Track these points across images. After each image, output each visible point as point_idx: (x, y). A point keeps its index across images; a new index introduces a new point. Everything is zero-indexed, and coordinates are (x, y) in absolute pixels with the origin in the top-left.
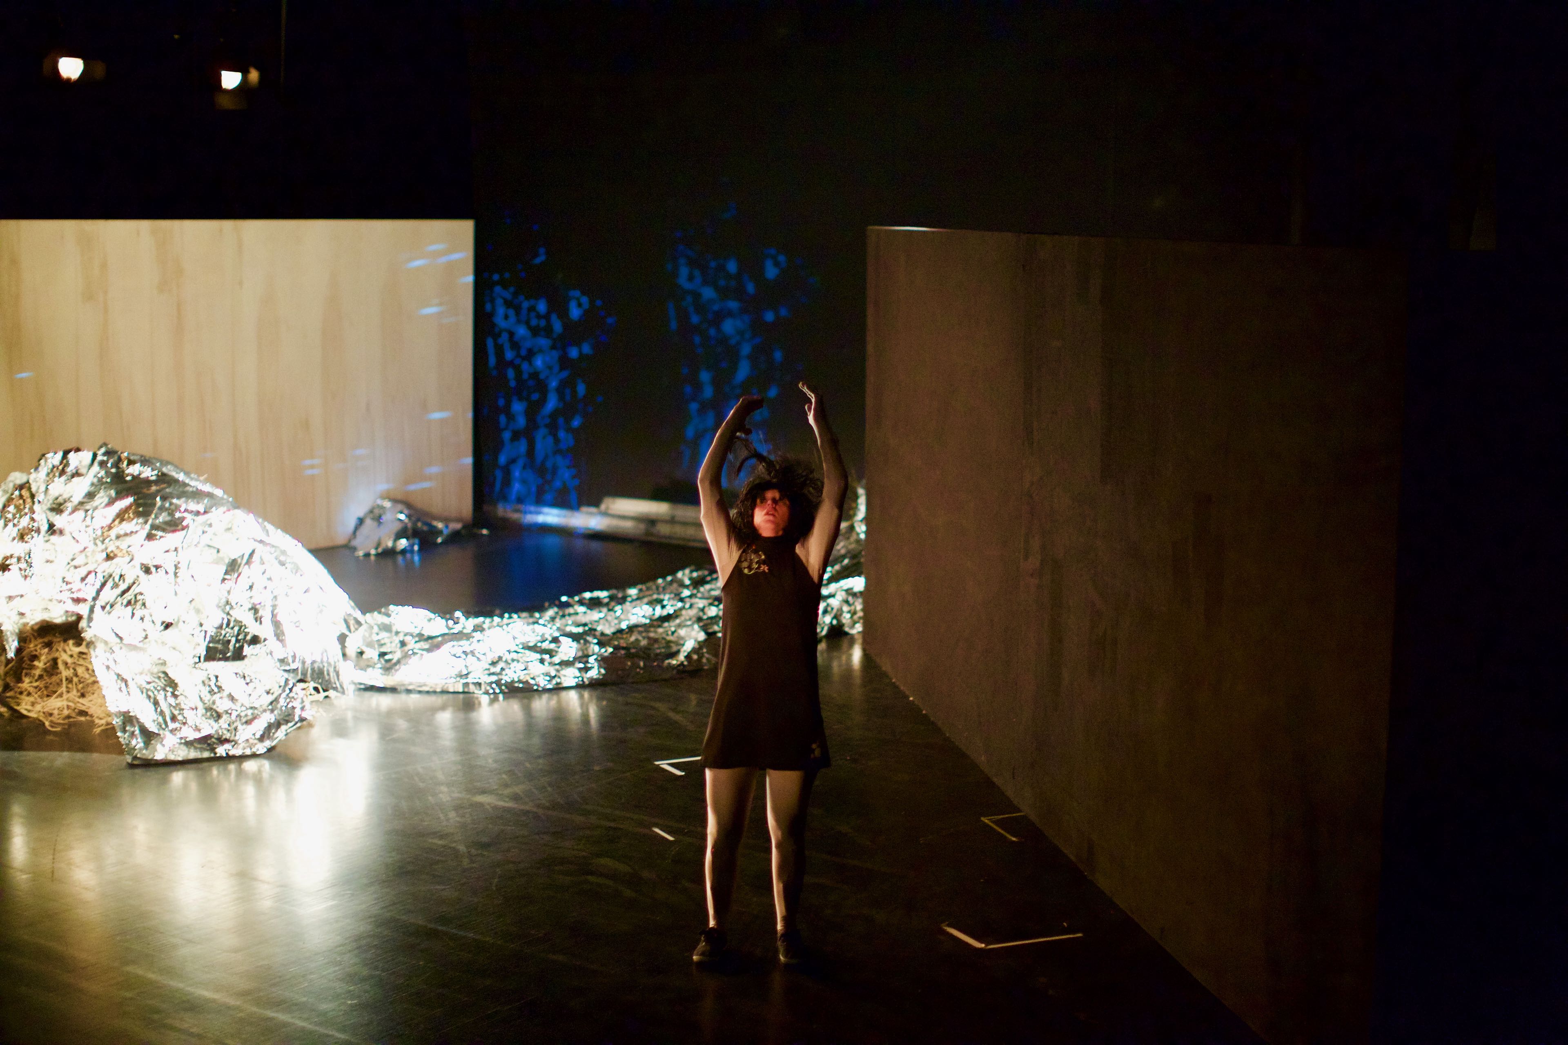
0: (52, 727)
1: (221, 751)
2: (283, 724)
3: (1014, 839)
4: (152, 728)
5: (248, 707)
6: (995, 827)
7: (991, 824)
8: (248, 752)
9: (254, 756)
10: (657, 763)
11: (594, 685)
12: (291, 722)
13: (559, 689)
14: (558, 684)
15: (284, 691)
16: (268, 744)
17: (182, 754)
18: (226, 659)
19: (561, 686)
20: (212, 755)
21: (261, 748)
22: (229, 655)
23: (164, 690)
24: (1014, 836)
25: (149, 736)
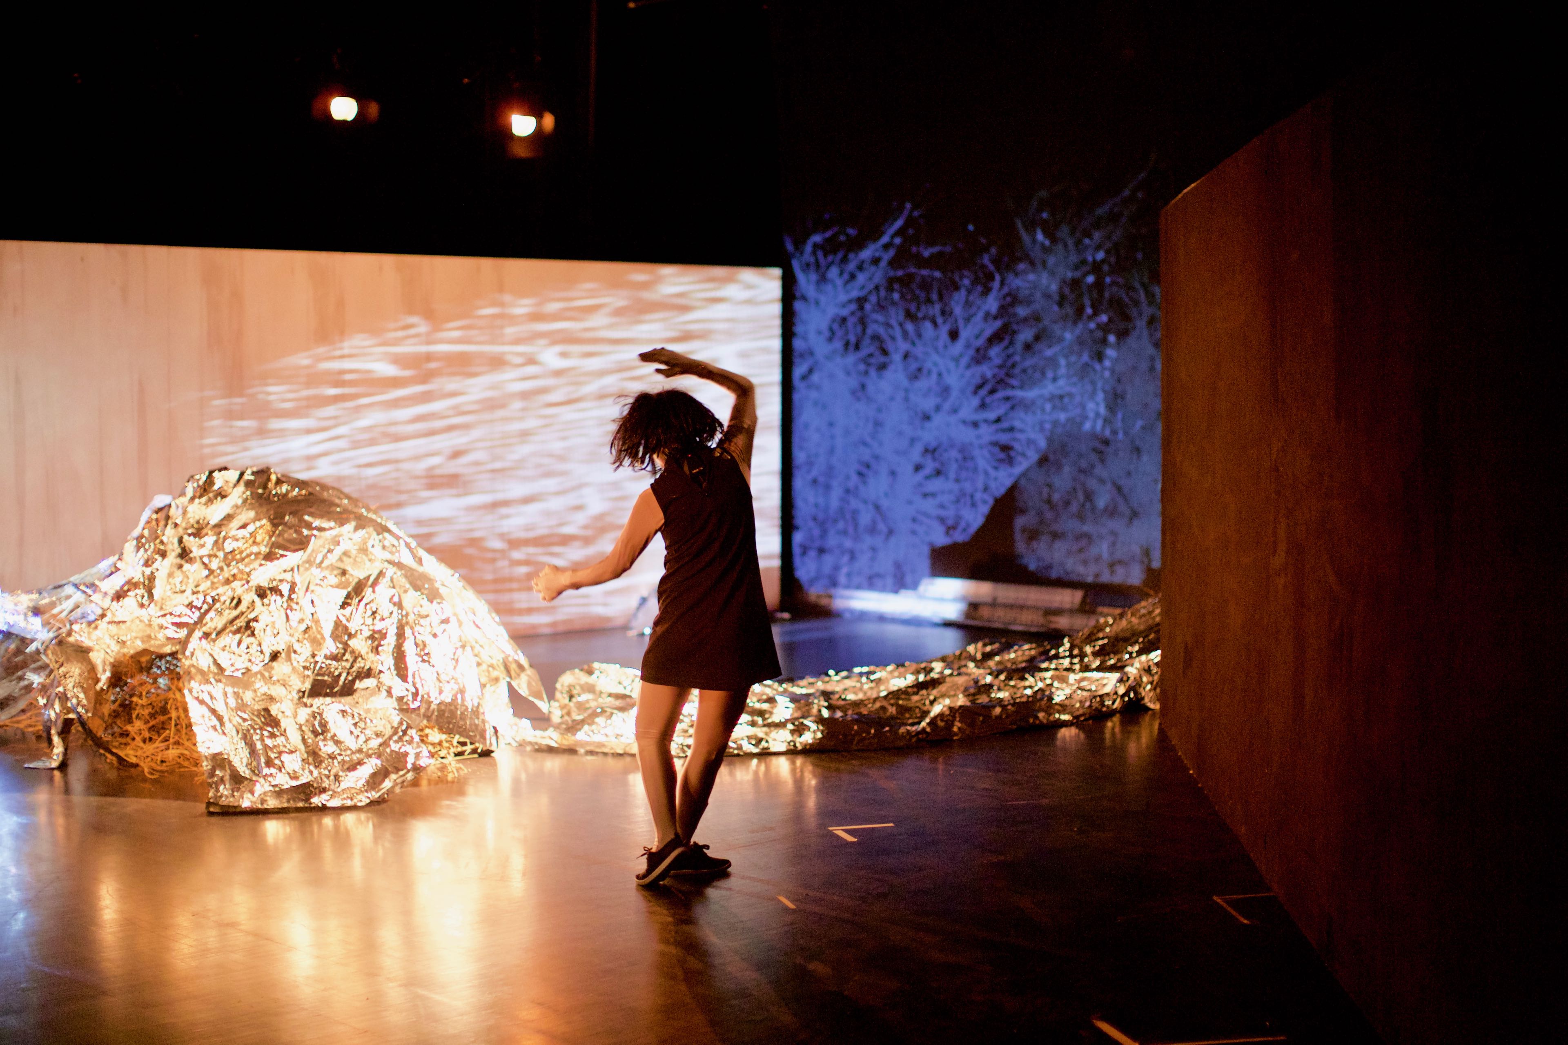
0: (152, 774)
1: (316, 801)
2: (393, 773)
3: (1246, 922)
4: (243, 771)
5: (354, 749)
6: (1229, 909)
7: (1225, 905)
8: (349, 803)
9: (354, 808)
10: (830, 828)
11: (808, 751)
12: (402, 770)
13: (765, 754)
14: (764, 749)
15: (395, 733)
16: (375, 795)
17: (272, 803)
18: (332, 695)
19: (768, 751)
20: (306, 805)
21: (363, 800)
22: (336, 690)
23: (261, 729)
24: (1246, 919)
25: (237, 780)
